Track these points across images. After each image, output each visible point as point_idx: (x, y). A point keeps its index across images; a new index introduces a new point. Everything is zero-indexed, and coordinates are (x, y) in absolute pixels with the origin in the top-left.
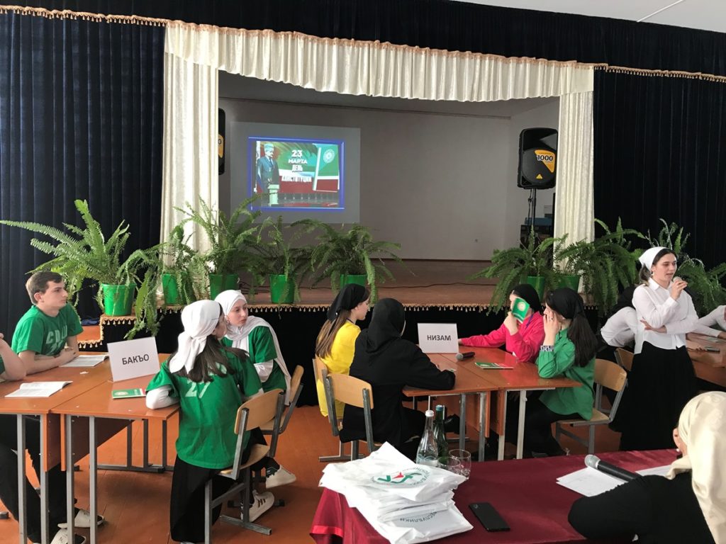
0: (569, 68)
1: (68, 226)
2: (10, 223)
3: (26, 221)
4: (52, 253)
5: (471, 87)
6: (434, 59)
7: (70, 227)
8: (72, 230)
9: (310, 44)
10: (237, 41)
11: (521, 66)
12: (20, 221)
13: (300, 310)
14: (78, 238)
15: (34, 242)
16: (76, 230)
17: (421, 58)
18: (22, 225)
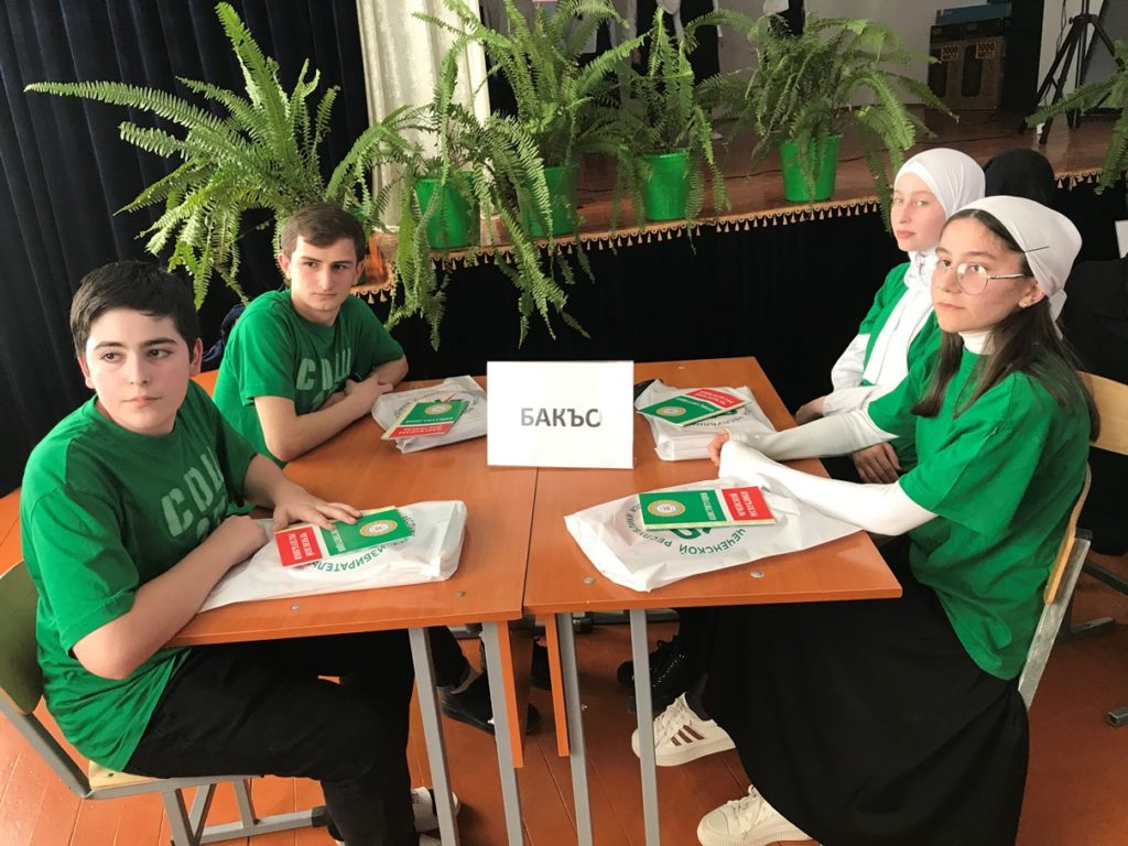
1: (191, 83)
2: (56, 88)
3: (92, 80)
4: (177, 153)
7: (197, 86)
8: (203, 93)
12: (75, 81)
13: (719, 230)
14: (223, 113)
15: (127, 132)
16: (211, 91)
18: (82, 90)
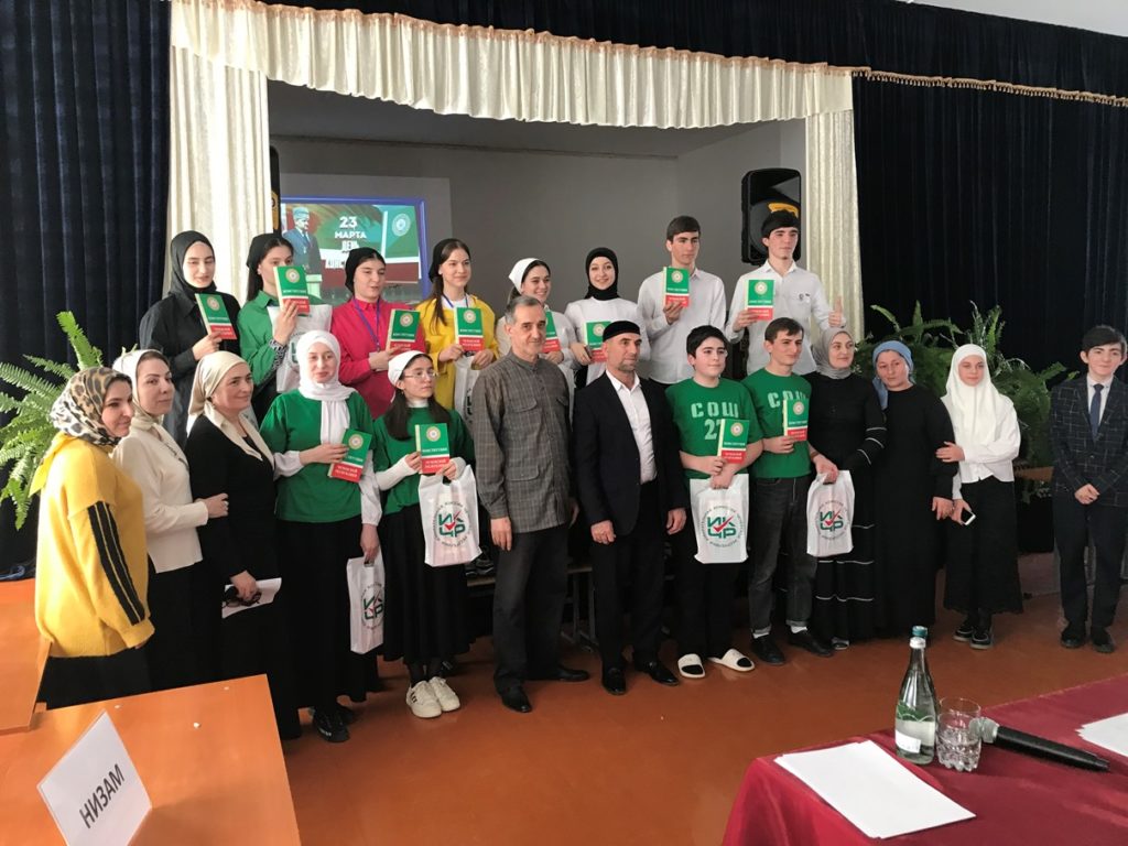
0: (816, 74)
5: (675, 105)
6: (618, 60)
9: (422, 34)
10: (301, 30)
11: (748, 71)
17: (598, 58)
